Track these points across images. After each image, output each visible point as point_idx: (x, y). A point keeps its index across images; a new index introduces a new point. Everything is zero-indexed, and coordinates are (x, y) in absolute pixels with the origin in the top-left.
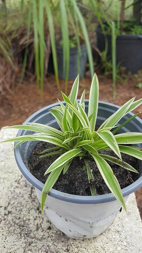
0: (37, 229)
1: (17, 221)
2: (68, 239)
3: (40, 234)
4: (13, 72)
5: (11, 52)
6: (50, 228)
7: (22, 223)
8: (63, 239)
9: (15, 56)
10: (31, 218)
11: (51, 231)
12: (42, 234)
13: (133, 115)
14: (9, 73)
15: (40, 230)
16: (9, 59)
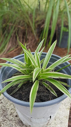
0: (11, 115)
1: (3, 108)
2: (23, 125)
3: (11, 117)
4: (35, 40)
5: (36, 31)
6: (16, 116)
7: (5, 109)
8: (21, 124)
9: (38, 33)
10: (10, 108)
11: (17, 118)
12: (12, 118)
13: (69, 63)
14: (33, 41)
15: (11, 116)
16: (35, 34)
